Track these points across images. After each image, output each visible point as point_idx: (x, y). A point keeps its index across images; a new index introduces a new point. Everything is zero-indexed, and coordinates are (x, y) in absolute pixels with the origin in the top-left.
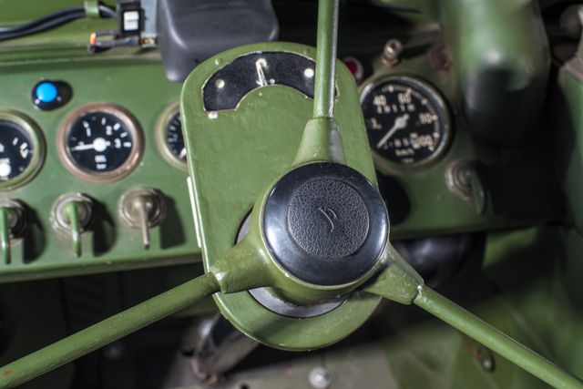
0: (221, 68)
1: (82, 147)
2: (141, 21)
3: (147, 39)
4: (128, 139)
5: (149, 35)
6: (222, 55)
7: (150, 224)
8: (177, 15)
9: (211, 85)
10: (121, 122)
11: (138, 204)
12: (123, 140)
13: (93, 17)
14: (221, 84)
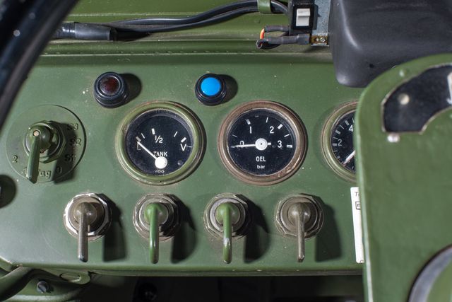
0: (406, 80)
1: (243, 145)
2: (313, 18)
3: (319, 37)
4: (291, 140)
5: (321, 33)
6: (409, 65)
7: (305, 234)
8: (352, 14)
9: (393, 100)
10: (285, 123)
11: (295, 213)
12: (286, 142)
13: (264, 12)
14: (405, 100)
